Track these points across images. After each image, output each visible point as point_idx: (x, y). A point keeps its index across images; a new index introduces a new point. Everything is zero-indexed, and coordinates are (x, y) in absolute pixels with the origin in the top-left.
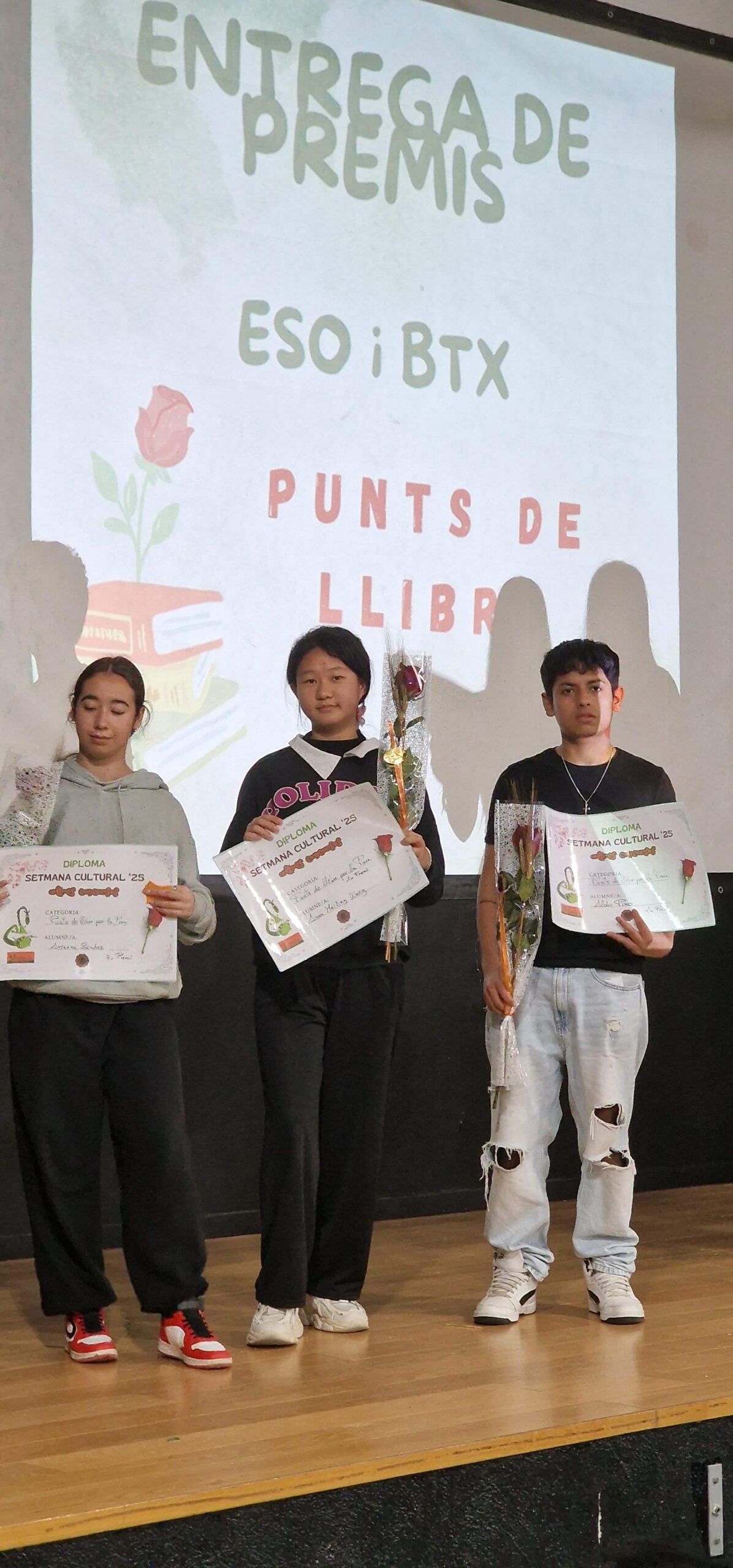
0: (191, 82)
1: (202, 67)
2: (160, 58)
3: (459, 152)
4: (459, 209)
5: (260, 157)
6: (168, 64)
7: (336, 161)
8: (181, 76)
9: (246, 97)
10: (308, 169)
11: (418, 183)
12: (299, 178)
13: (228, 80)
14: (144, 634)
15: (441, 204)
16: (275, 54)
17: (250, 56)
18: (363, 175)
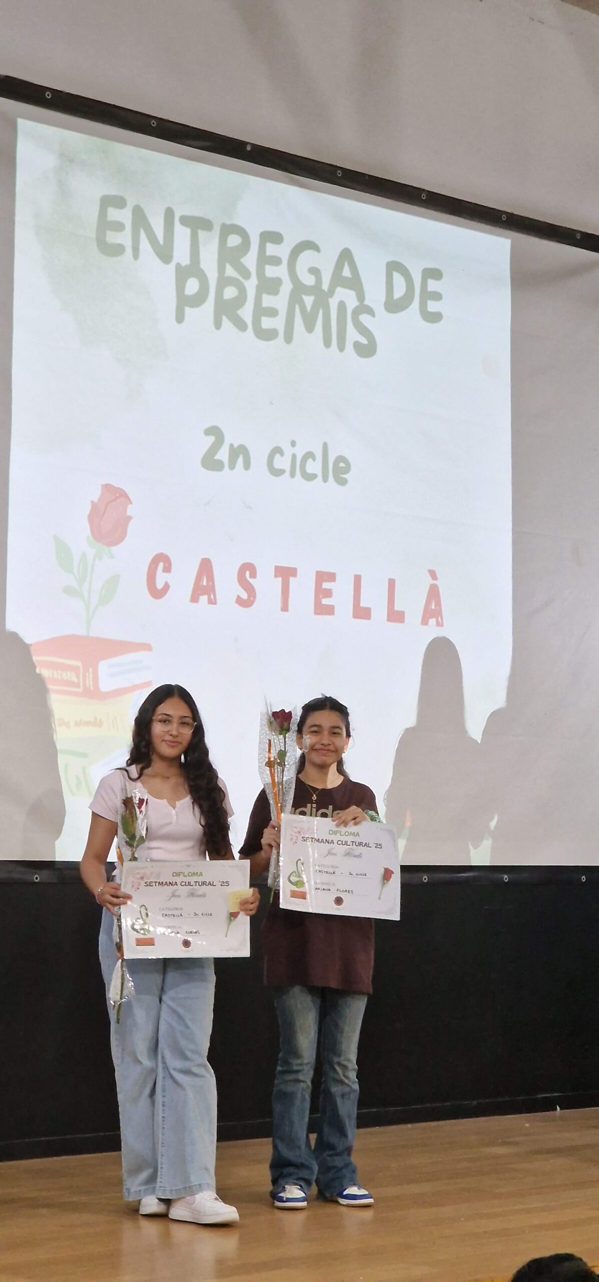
0: (136, 255)
1: (145, 244)
2: (113, 238)
3: (342, 306)
4: (341, 347)
5: (188, 310)
6: (119, 242)
7: (246, 313)
8: (129, 251)
9: (178, 266)
10: (224, 318)
11: (310, 328)
12: (218, 325)
13: (165, 254)
14: (91, 676)
15: (327, 343)
16: (202, 234)
17: (182, 234)
18: (267, 323)
